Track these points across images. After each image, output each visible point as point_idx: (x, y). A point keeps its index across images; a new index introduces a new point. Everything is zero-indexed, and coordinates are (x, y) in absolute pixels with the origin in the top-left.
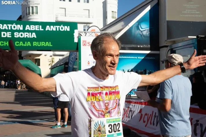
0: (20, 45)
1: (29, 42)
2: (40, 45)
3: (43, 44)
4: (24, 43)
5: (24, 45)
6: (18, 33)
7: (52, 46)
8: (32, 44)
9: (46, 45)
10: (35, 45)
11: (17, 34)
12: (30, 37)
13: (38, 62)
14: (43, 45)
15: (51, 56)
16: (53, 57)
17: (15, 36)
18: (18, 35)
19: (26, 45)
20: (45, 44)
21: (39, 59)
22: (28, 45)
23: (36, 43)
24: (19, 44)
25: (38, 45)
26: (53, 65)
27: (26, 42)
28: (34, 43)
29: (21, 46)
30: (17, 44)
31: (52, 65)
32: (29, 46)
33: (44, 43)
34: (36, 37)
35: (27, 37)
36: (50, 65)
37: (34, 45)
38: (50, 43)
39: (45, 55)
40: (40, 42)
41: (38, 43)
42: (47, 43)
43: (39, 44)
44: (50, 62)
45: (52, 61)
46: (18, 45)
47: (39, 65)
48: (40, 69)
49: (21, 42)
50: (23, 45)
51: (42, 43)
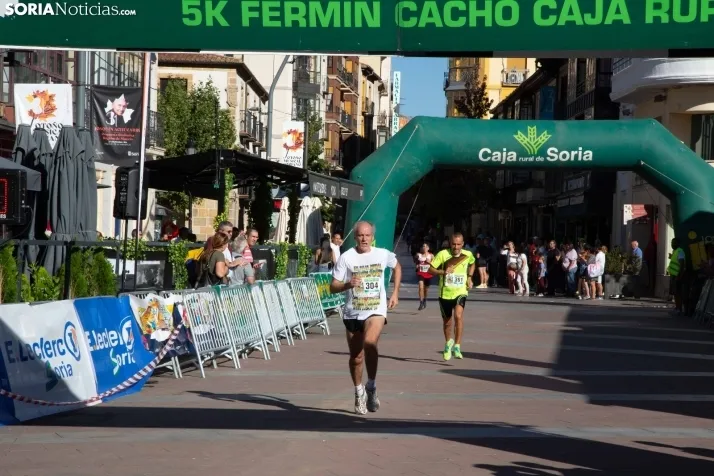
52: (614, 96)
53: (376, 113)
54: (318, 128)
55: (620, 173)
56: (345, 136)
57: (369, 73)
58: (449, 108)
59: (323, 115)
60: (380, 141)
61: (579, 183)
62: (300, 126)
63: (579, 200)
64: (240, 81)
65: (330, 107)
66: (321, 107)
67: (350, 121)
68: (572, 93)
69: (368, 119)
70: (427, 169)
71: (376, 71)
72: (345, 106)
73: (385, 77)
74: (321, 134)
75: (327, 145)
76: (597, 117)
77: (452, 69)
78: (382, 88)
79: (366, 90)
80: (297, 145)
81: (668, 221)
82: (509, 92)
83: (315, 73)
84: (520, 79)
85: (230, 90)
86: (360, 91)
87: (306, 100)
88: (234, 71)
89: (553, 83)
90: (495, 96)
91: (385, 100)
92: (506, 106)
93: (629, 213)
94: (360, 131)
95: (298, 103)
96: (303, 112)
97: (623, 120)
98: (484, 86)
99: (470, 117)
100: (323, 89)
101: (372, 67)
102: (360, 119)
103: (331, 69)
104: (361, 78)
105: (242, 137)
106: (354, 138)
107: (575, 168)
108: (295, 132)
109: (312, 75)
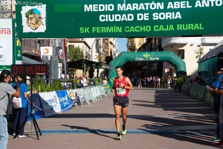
0: (160, 30)
1: (171, 26)
2: (186, 29)
3: (190, 27)
4: (165, 27)
5: (165, 30)
6: (157, 14)
7: (203, 28)
8: (175, 27)
9: (195, 29)
10: (180, 29)
11: (155, 15)
12: (173, 18)
13: (181, 54)
14: (191, 29)
15: (199, 46)
16: (201, 46)
17: (154, 19)
18: (157, 17)
19: (167, 30)
20: (194, 27)
21: (183, 50)
22: (169, 30)
23: (181, 25)
24: (159, 28)
25: (184, 29)
26: (202, 57)
27: (167, 26)
28: (178, 25)
29: (162, 31)
30: (156, 28)
31: (200, 57)
32: (171, 30)
33: (192, 25)
34: (180, 18)
35: (169, 18)
36: (197, 57)
37: (178, 29)
38: (201, 24)
39: (191, 45)
40: (187, 25)
41: (184, 25)
42: (197, 25)
43: (185, 27)
44: (197, 54)
45: (200, 52)
46: (158, 30)
47: (183, 58)
48: (184, 63)
49: (162, 26)
50: (163, 30)
51: (190, 25)
52: (162, 46)
53: (113, 51)
54: (101, 55)
55: (164, 62)
56: (106, 56)
57: (111, 43)
58: (128, 50)
59: (102, 52)
60: (114, 57)
61: (156, 65)
62: (97, 54)
63: (156, 68)
64: (85, 45)
65: (103, 50)
66: (101, 50)
67: (107, 53)
68: (153, 46)
69: (111, 53)
70: (125, 62)
71: (112, 43)
72: (106, 50)
73: (114, 44)
74: (102, 56)
75: (103, 58)
76: (159, 51)
77: (128, 42)
78: (114, 46)
79: (110, 46)
80: (97, 58)
81: (174, 72)
82: (140, 46)
83: (100, 43)
84: (142, 44)
85: (83, 47)
86: (109, 47)
87: (98, 49)
88: (84, 43)
89: (149, 44)
90: (138, 47)
91: (114, 48)
92: (140, 49)
93: (166, 70)
94: (109, 55)
95: (97, 49)
96: (98, 51)
97: (164, 51)
98: (135, 45)
99: (132, 51)
100: (102, 46)
101: (111, 41)
102: (109, 52)
103: (103, 42)
104: (109, 44)
105: (85, 57)
106: (108, 56)
107: (155, 62)
108: (96, 55)
109: (99, 44)
